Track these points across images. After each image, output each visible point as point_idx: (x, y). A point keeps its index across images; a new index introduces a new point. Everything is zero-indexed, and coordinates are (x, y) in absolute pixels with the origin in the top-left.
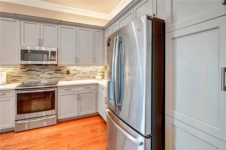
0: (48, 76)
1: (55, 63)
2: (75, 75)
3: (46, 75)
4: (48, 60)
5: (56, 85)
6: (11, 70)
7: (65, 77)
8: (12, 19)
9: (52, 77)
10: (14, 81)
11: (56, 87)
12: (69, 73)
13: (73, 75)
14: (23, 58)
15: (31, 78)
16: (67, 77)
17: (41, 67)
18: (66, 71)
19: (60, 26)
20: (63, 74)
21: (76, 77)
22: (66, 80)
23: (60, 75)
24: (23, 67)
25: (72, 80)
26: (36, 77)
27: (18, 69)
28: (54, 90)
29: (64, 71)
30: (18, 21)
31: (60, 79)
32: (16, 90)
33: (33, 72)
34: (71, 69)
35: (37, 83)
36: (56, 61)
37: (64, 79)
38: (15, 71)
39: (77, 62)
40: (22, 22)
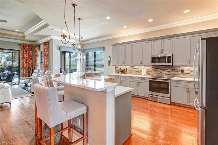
0: (167, 73)
1: (170, 64)
2: (189, 73)
3: (166, 72)
4: (166, 63)
5: (170, 78)
6: (148, 68)
7: (179, 75)
9: (170, 73)
10: (149, 74)
11: (170, 80)
12: (183, 72)
13: (187, 73)
14: (153, 62)
15: (157, 73)
16: (181, 75)
17: (163, 66)
18: (181, 70)
19: (174, 38)
20: (178, 72)
21: (190, 75)
22: (180, 77)
23: (176, 73)
24: (153, 67)
25: (186, 77)
26: (159, 73)
27: (151, 67)
28: (168, 81)
29: (179, 70)
31: (176, 76)
32: (149, 78)
33: (158, 70)
34: (185, 69)
35: (161, 77)
36: (171, 63)
37: (179, 76)
38: (150, 68)
39: (188, 63)
40: (152, 41)
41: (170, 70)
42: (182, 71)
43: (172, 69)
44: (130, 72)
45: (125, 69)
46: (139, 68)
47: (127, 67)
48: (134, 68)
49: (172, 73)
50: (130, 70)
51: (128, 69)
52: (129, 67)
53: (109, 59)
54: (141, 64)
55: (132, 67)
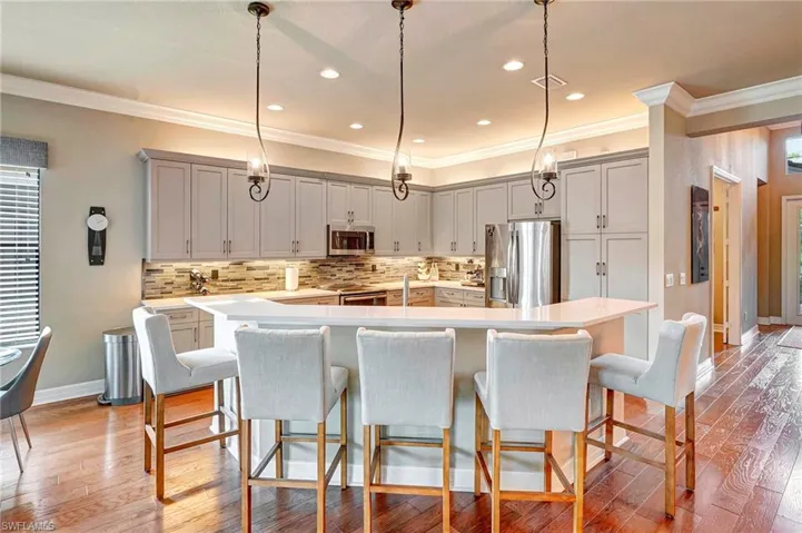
0: (347, 276)
2: (384, 272)
3: (344, 274)
4: (365, 248)
6: (298, 264)
7: (369, 278)
8: (317, 180)
9: (352, 276)
10: (303, 285)
13: (381, 273)
15: (325, 279)
16: (372, 277)
18: (371, 265)
19: (375, 187)
20: (366, 272)
21: (385, 277)
22: (370, 283)
23: (363, 274)
25: (379, 282)
27: (307, 263)
29: (368, 266)
30: (324, 183)
31: (362, 281)
32: (341, 295)
33: (326, 269)
34: (379, 261)
37: (368, 280)
39: (397, 250)
40: (329, 184)
41: (352, 268)
42: (374, 269)
43: (357, 265)
44: (234, 284)
45: (207, 274)
46: (267, 268)
47: (216, 265)
48: (249, 269)
49: (356, 273)
50: (231, 276)
51: (220, 271)
52: (226, 264)
53: (97, 223)
54: (295, 251)
55: (240, 264)
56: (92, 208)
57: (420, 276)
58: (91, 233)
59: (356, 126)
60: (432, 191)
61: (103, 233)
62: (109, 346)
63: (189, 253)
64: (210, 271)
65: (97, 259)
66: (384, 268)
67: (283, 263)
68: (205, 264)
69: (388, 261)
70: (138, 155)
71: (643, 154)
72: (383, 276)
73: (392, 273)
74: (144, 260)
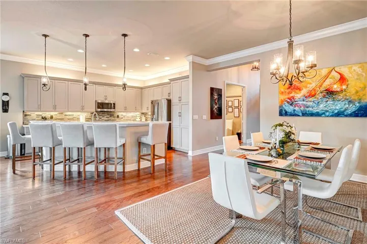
4: (111, 109)
8: (91, 84)
19: (116, 87)
29: (116, 115)
34: (120, 114)
36: (115, 109)
39: (126, 109)
40: (97, 86)
41: (109, 116)
42: (118, 116)
43: (111, 115)
46: (73, 115)
47: (53, 114)
48: (65, 115)
49: (110, 118)
50: (58, 118)
51: (54, 116)
52: (56, 113)
53: (6, 98)
54: (82, 109)
55: (62, 113)
56: (4, 93)
57: (137, 120)
58: (3, 102)
59: (104, 66)
60: (142, 88)
61: (8, 102)
62: (9, 139)
63: (39, 108)
64: (50, 116)
65: (5, 110)
66: (122, 116)
67: (79, 113)
68: (47, 113)
69: (124, 114)
70: (21, 75)
71: (187, 77)
72: (122, 119)
73: (126, 118)
74: (24, 111)
